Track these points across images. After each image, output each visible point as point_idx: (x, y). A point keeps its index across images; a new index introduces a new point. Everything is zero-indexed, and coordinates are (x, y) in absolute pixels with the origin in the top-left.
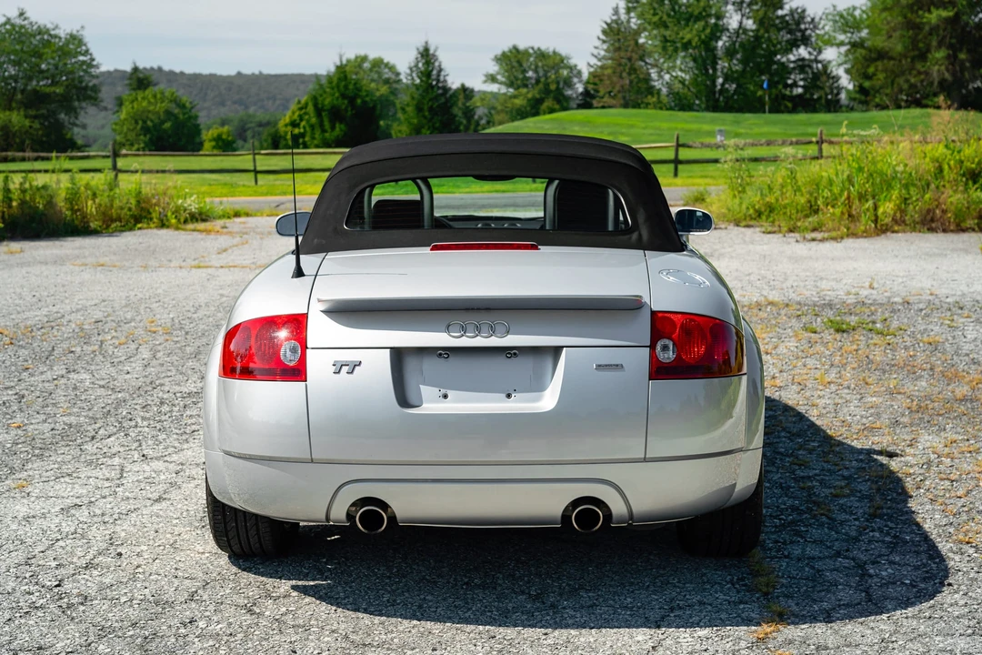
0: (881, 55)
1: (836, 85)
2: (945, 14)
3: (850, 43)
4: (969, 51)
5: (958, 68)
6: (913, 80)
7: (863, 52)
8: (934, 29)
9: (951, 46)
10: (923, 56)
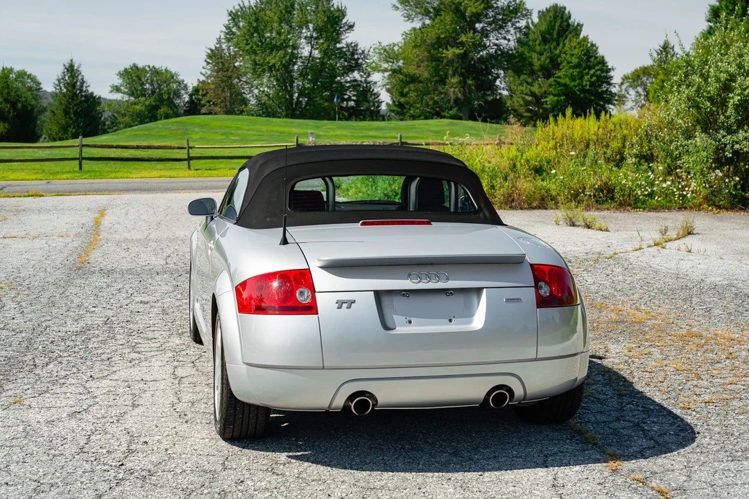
0: (413, 79)
1: (377, 100)
2: (457, 51)
3: (392, 70)
4: (474, 78)
5: (467, 91)
6: (436, 98)
7: (401, 77)
8: (450, 62)
9: (462, 75)
10: (443, 81)
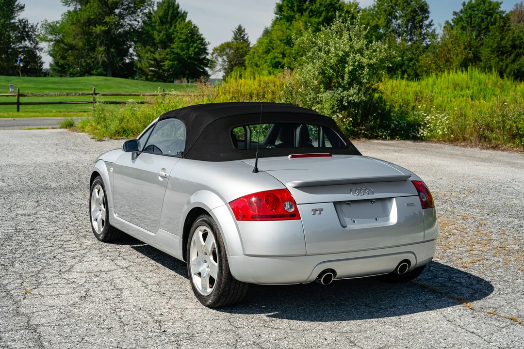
0: (72, 47)
1: (39, 61)
2: (103, 28)
3: (55, 40)
4: (114, 48)
5: (111, 56)
6: (88, 61)
7: (62, 45)
8: (98, 36)
9: (106, 45)
10: (93, 49)
